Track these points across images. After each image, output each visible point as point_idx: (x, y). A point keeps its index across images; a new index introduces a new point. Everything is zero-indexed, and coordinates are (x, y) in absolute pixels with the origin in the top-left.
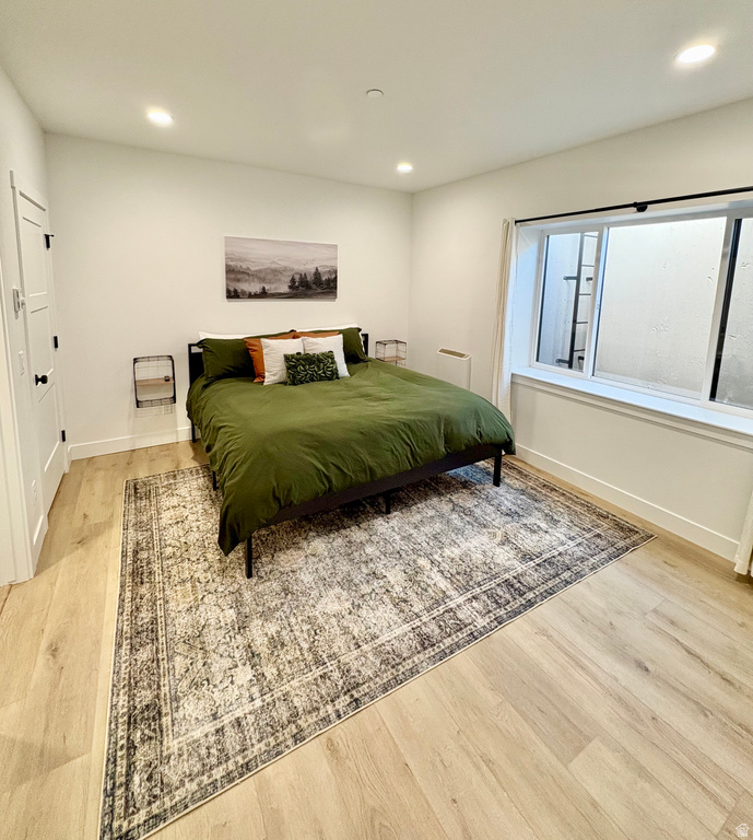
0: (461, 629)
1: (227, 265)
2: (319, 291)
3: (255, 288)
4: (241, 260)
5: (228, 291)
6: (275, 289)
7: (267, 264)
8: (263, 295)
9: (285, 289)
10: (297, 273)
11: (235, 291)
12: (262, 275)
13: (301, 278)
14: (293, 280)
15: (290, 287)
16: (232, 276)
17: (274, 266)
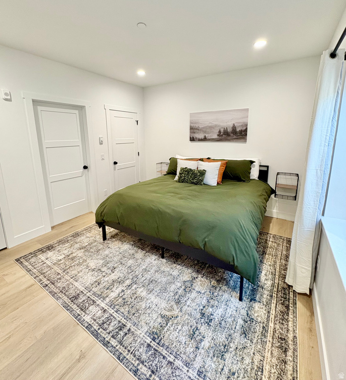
0: (82, 310)
1: (190, 126)
2: (235, 137)
3: (201, 136)
4: (196, 123)
5: (190, 138)
6: (211, 136)
7: (207, 124)
8: (205, 139)
9: (215, 136)
10: (222, 128)
11: (193, 137)
12: (204, 130)
13: (224, 130)
14: (220, 132)
15: (218, 135)
16: (192, 131)
17: (210, 125)
